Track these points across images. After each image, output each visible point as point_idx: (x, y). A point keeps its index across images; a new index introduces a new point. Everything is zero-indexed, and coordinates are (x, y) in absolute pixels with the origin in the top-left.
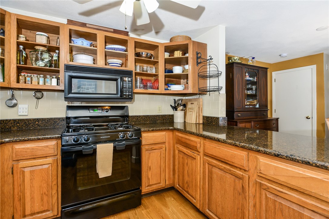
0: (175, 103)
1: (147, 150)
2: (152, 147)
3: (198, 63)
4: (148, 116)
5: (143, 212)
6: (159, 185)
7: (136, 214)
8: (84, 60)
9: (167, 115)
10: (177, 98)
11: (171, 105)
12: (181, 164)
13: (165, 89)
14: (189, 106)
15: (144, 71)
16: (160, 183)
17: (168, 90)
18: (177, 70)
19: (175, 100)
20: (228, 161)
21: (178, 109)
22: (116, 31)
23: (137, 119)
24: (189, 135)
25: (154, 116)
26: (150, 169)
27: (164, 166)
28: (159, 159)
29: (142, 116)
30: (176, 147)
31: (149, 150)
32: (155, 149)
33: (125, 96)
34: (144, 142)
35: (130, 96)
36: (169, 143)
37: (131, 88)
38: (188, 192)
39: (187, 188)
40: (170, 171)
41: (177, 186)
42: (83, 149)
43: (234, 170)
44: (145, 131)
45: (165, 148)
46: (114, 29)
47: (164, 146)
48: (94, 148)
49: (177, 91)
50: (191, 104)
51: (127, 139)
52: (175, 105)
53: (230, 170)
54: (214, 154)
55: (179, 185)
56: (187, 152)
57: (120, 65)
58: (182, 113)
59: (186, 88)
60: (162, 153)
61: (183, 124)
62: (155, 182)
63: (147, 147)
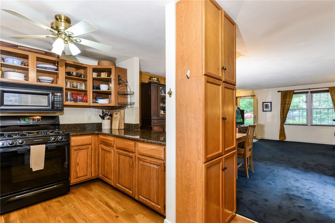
0: (103, 114)
1: (75, 150)
2: (79, 147)
3: (119, 84)
4: (78, 124)
5: (71, 196)
6: (86, 177)
7: (65, 198)
8: (15, 77)
9: (96, 123)
11: (100, 115)
12: (103, 158)
13: (93, 103)
14: (115, 116)
15: (74, 88)
16: (87, 175)
17: (97, 103)
18: (104, 87)
19: (103, 111)
20: (127, 149)
21: (105, 118)
22: (47, 53)
23: (68, 127)
24: (108, 136)
25: (84, 124)
26: (78, 164)
27: (90, 162)
28: (86, 156)
29: (73, 124)
30: (100, 146)
31: (78, 150)
32: (82, 149)
33: (56, 108)
34: (72, 144)
35: (61, 108)
36: (95, 144)
37: (62, 101)
38: (107, 177)
39: (107, 174)
40: (96, 166)
41: (101, 175)
42: (18, 149)
43: (129, 154)
44: (73, 136)
45: (91, 148)
46: (45, 52)
47: (90, 146)
48: (28, 149)
49: (103, 104)
50: (116, 114)
51: (58, 142)
52: (103, 115)
53: (128, 154)
54: (121, 147)
55: (102, 175)
56: (106, 148)
57: (51, 82)
58: (109, 121)
59: (110, 102)
60: (88, 152)
61: (110, 130)
62: (82, 175)
63: (75, 148)
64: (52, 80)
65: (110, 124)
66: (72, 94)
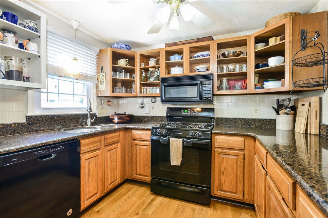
0: (278, 104)
1: (220, 153)
2: (226, 151)
3: (304, 46)
4: (240, 119)
6: (235, 194)
8: (176, 71)
9: (268, 119)
10: (281, 97)
11: (273, 108)
13: (256, 89)
14: (300, 109)
15: (230, 71)
17: (263, 88)
19: (278, 101)
21: (280, 112)
22: (199, 40)
23: (227, 121)
25: (248, 119)
26: (223, 173)
27: (241, 176)
28: (235, 166)
29: (232, 119)
30: (255, 158)
31: (223, 153)
32: (230, 155)
33: (204, 99)
35: (209, 99)
36: (250, 152)
37: (211, 90)
41: (256, 205)
42: (161, 139)
44: (217, 134)
45: (243, 155)
46: (198, 39)
47: (241, 153)
48: (168, 140)
50: (302, 105)
51: (196, 138)
52: (278, 107)
57: (206, 70)
58: (290, 118)
59: (283, 85)
60: (239, 161)
61: (291, 133)
62: (229, 190)
63: (220, 150)
64: (207, 68)
65: (291, 123)
66: (228, 80)
